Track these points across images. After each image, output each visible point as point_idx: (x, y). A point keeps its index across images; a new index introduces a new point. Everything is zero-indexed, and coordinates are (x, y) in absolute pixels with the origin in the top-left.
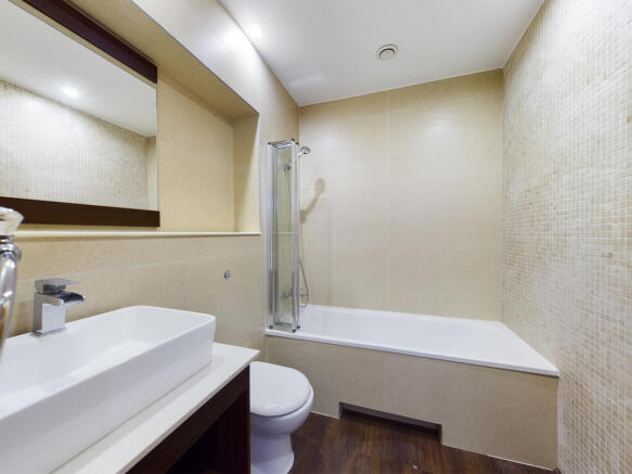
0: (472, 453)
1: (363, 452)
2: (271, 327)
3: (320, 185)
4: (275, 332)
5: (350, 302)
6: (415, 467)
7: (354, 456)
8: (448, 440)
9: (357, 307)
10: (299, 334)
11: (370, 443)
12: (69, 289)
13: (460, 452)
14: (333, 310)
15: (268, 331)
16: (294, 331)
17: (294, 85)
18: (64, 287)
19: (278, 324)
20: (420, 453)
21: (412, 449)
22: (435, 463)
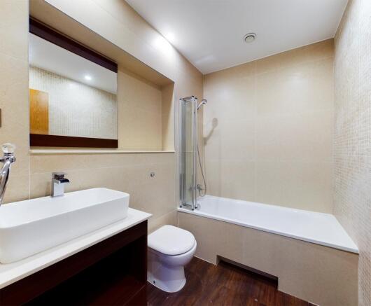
0: (297, 299)
1: (227, 286)
2: (181, 207)
3: (215, 122)
4: (183, 209)
5: (232, 195)
6: (256, 300)
7: (220, 287)
8: (282, 288)
9: (236, 199)
10: (195, 212)
11: (232, 282)
12: (65, 177)
13: (289, 297)
14: (222, 199)
15: (179, 209)
16: (193, 210)
17: (198, 63)
18: (63, 176)
19: (185, 205)
20: (262, 292)
21: (258, 289)
22: (270, 300)
